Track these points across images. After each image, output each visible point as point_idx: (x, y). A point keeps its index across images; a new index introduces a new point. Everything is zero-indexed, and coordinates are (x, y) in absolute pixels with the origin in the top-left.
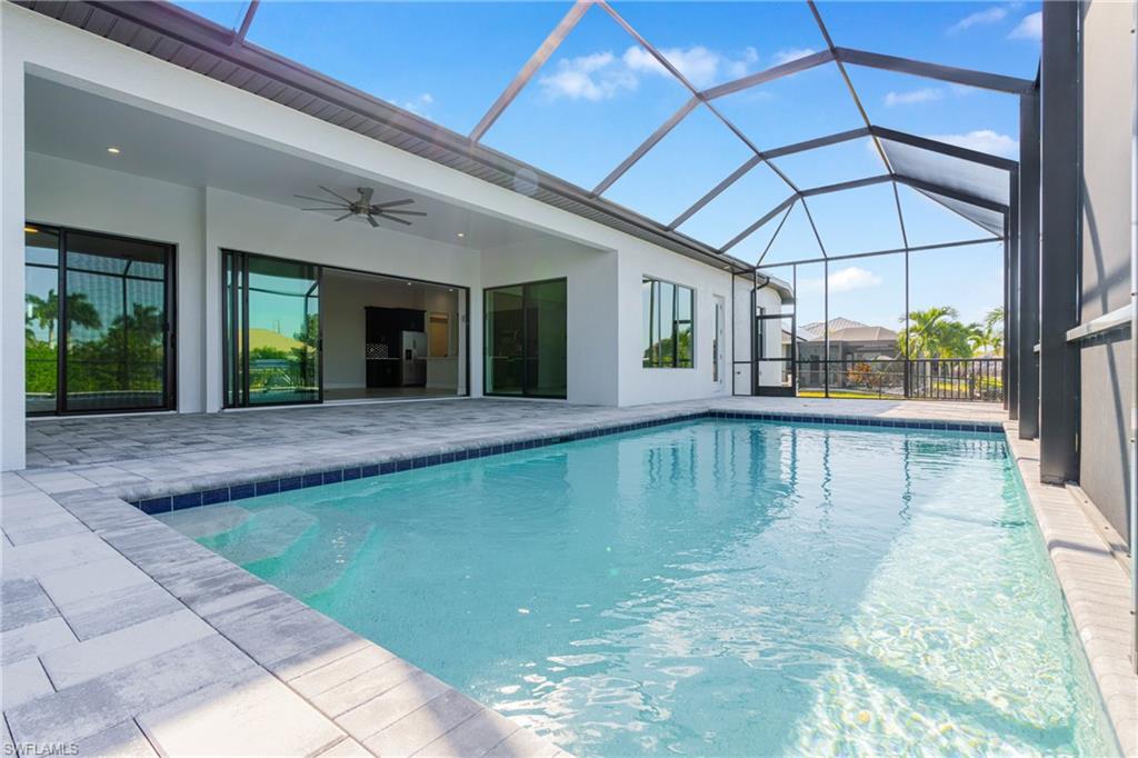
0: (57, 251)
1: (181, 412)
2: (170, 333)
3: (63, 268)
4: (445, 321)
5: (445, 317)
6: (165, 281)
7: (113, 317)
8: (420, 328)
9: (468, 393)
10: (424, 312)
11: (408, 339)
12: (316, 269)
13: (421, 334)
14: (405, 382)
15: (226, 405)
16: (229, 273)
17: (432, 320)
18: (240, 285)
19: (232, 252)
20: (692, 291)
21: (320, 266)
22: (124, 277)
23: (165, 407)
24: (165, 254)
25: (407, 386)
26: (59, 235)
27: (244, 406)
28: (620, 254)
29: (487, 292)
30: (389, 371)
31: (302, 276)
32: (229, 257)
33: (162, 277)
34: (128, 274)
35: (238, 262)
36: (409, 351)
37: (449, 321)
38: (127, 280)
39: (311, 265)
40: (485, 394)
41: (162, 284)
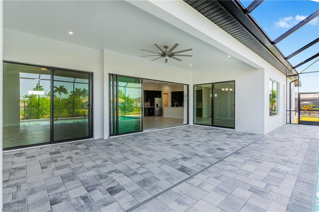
0: (50, 75)
1: (95, 139)
2: (91, 108)
3: (53, 80)
4: (167, 94)
5: (167, 93)
6: (89, 84)
7: (71, 91)
8: (160, 97)
9: (188, 123)
10: (162, 91)
11: (157, 100)
12: (141, 80)
13: (161, 98)
14: (156, 115)
15: (111, 135)
16: (111, 82)
17: (164, 93)
18: (115, 85)
19: (113, 75)
20: (277, 84)
21: (142, 79)
22: (74, 82)
23: (89, 137)
24: (89, 76)
25: (157, 116)
26: (51, 70)
27: (117, 135)
28: (265, 70)
29: (195, 86)
30: (151, 111)
31: (136, 82)
32: (112, 77)
33: (88, 83)
34: (75, 82)
35: (115, 78)
36: (157, 105)
37: (169, 94)
38: (75, 83)
39: (139, 79)
40: (194, 123)
41: (88, 85)
